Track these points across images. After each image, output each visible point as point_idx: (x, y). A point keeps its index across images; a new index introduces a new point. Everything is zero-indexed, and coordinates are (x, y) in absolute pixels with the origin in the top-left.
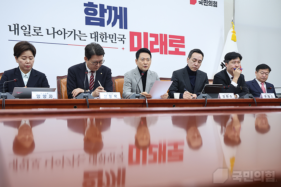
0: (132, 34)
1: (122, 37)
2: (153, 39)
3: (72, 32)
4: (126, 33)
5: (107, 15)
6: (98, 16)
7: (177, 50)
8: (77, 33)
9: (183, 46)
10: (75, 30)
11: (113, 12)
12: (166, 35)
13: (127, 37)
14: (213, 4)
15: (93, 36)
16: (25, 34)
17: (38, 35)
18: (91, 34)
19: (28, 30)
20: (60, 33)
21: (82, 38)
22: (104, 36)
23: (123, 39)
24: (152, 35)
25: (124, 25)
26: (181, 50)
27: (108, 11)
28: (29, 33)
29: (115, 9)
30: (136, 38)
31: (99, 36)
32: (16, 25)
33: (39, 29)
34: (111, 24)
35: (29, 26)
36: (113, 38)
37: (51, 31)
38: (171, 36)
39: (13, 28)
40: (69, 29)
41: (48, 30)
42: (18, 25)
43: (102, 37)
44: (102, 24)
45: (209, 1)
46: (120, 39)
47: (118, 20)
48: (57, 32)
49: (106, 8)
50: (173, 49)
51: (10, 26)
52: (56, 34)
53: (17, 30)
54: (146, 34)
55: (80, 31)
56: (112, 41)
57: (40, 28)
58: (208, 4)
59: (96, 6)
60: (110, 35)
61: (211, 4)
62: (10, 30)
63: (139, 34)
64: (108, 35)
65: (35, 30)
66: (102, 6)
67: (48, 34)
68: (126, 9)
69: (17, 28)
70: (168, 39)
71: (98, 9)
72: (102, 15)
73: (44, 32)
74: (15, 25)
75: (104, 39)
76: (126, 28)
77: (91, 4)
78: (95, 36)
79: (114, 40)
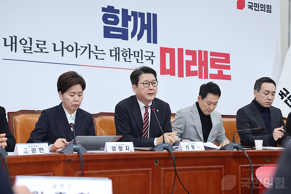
0: (163, 51)
1: (150, 54)
2: (189, 58)
3: (86, 48)
4: (155, 48)
5: (131, 24)
6: (120, 25)
7: (220, 72)
8: (93, 49)
9: (228, 68)
10: (90, 45)
11: (139, 19)
12: (206, 52)
13: (157, 54)
14: (266, 9)
15: (113, 53)
16: (25, 51)
17: (42, 51)
18: (111, 51)
19: (28, 45)
20: (70, 48)
21: (100, 56)
22: (128, 53)
23: (151, 58)
24: (189, 52)
25: (153, 39)
26: (225, 72)
27: (132, 18)
28: (31, 48)
29: (142, 15)
30: (168, 55)
31: (121, 53)
32: (14, 38)
33: (43, 43)
34: (136, 37)
35: (31, 39)
36: (138, 56)
37: (59, 47)
38: (212, 54)
39: (9, 42)
40: (82, 43)
41: (55, 45)
42: (16, 37)
43: (125, 55)
44: (124, 37)
45: (261, 5)
46: (148, 58)
47: (146, 31)
48: (67, 48)
49: (130, 14)
50: (215, 71)
51: (5, 39)
52: (65, 50)
53: (14, 45)
54: (180, 51)
55: (96, 47)
56: (137, 60)
57: (45, 42)
58: (260, 8)
59: (118, 11)
60: (135, 52)
61: (263, 9)
62: (5, 45)
63: (171, 51)
64: (132, 53)
65: (38, 45)
66: (125, 11)
67: (55, 50)
68: (155, 16)
69: (14, 41)
70: (209, 57)
71: (120, 16)
72: (125, 24)
73: (49, 47)
74: (12, 38)
75: (127, 58)
76: (155, 42)
77: (110, 9)
78: (116, 53)
79: (140, 58)
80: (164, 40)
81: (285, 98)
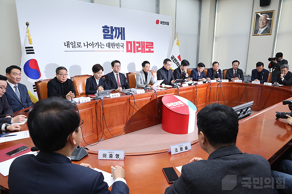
0: (127, 42)
1: (122, 44)
2: (138, 45)
3: (97, 44)
4: (124, 42)
5: (114, 32)
6: (110, 33)
7: (150, 50)
8: (99, 44)
9: (153, 48)
10: (98, 43)
11: (118, 30)
12: (144, 42)
13: (125, 44)
15: (108, 45)
16: (73, 47)
17: (79, 47)
19: (74, 44)
20: (90, 45)
21: (102, 47)
22: (113, 45)
23: (123, 46)
24: (137, 43)
25: (123, 38)
26: (152, 50)
27: (115, 30)
28: (75, 46)
29: (119, 28)
30: (129, 44)
31: (111, 45)
32: (68, 42)
33: (79, 43)
34: (116, 38)
35: (75, 42)
37: (86, 44)
38: (147, 43)
39: (66, 44)
40: (95, 42)
41: (84, 43)
42: (69, 42)
43: (112, 45)
44: (112, 38)
46: (121, 46)
47: (120, 35)
48: (89, 45)
49: (114, 28)
50: (147, 50)
51: (65, 43)
52: (88, 45)
53: (68, 45)
54: (134, 42)
55: (101, 43)
57: (80, 43)
59: (109, 28)
62: (65, 45)
63: (131, 42)
64: (115, 44)
65: (78, 44)
66: (112, 27)
67: (84, 46)
68: (124, 28)
69: (68, 44)
70: (145, 44)
71: (110, 29)
72: (112, 33)
73: (82, 45)
74: (67, 42)
75: (113, 47)
76: (124, 39)
77: (106, 27)
78: (109, 45)
79: (118, 46)
80: (128, 38)
81: (173, 59)
